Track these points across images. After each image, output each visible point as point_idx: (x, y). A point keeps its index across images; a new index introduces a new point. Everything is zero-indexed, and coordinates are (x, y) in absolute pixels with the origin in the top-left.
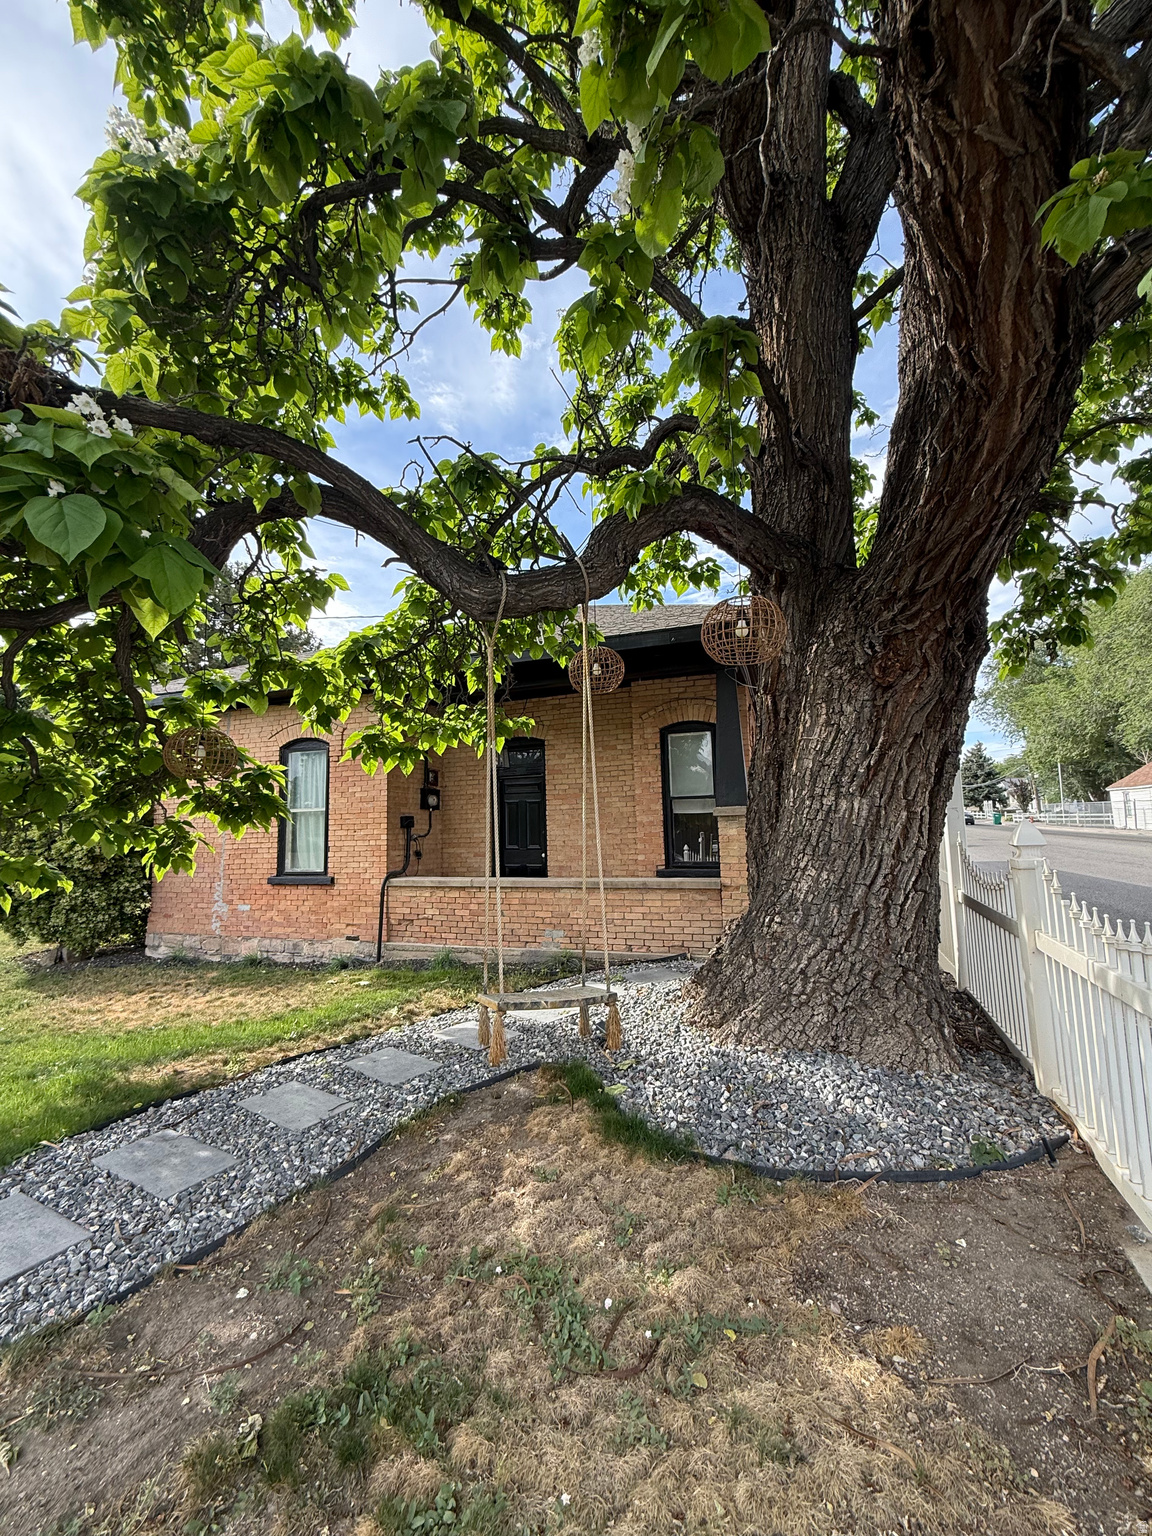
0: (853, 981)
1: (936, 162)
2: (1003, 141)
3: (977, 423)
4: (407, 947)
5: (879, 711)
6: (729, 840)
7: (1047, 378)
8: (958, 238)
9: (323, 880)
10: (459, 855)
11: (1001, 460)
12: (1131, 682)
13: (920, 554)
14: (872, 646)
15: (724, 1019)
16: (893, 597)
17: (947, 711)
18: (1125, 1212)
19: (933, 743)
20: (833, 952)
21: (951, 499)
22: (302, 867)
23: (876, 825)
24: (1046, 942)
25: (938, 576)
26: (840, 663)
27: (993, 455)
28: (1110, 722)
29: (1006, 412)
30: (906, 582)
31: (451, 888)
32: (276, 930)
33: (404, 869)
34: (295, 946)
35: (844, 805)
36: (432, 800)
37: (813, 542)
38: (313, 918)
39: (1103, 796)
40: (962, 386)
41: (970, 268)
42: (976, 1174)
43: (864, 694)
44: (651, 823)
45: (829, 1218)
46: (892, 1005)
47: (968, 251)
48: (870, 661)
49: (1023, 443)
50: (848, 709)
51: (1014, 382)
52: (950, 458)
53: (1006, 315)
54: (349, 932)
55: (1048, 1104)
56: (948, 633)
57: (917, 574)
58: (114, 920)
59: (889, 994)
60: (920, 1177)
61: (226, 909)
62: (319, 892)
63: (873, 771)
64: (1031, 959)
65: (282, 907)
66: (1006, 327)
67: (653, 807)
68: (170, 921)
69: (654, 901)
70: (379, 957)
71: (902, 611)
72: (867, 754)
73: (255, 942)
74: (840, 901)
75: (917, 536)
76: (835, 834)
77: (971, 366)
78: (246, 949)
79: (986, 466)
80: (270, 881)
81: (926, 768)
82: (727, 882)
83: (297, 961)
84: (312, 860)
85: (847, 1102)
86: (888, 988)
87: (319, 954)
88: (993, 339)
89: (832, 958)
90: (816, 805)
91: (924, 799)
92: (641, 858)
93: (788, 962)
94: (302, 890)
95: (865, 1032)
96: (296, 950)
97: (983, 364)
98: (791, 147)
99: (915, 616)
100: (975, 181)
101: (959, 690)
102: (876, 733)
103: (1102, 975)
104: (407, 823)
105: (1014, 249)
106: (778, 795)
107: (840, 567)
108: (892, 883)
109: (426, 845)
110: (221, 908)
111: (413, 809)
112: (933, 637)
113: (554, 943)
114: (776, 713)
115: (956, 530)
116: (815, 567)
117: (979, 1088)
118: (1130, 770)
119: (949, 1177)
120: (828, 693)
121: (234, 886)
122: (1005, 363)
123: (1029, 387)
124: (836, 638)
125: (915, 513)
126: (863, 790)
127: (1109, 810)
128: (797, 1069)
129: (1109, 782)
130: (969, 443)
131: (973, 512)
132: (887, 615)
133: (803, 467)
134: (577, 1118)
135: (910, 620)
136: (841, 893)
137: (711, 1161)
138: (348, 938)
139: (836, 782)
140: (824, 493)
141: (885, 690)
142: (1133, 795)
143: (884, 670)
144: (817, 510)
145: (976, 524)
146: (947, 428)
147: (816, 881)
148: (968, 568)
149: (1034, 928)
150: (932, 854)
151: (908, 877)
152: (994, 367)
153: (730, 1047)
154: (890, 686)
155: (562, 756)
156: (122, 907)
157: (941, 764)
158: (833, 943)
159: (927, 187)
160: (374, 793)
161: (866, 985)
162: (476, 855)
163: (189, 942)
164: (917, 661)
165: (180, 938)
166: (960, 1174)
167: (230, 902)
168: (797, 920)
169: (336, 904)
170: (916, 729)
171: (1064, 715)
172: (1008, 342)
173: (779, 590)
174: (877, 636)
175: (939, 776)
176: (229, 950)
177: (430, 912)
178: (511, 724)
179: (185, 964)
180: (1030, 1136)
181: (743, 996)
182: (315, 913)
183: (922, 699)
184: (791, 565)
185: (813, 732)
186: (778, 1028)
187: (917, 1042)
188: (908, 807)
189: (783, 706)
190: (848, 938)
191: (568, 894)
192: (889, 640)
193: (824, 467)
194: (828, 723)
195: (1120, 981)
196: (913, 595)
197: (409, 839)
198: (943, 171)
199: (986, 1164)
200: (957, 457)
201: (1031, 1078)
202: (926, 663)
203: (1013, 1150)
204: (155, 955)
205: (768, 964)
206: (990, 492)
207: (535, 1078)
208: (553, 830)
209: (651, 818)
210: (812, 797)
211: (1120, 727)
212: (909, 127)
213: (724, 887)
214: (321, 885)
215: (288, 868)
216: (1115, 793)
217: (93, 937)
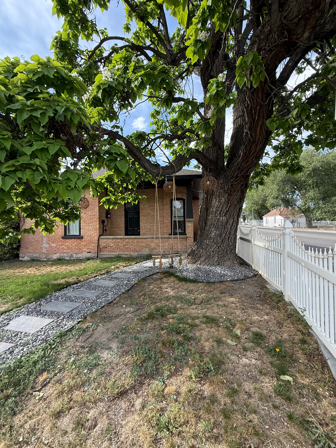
0: (222, 252)
1: (250, 102)
2: (261, 102)
3: (252, 147)
4: (105, 254)
5: (229, 199)
6: (189, 226)
7: (264, 141)
8: (252, 115)
9: (79, 237)
10: (115, 231)
11: (255, 154)
12: (270, 191)
13: (239, 169)
14: (228, 186)
15: (196, 261)
16: (233, 177)
17: (241, 200)
18: (266, 281)
19: (238, 206)
20: (219, 247)
21: (246, 160)
22: (71, 233)
23: (227, 222)
24: (256, 243)
25: (242, 174)
26: (222, 189)
27: (254, 153)
28: (265, 201)
29: (257, 146)
30: (236, 174)
31: (118, 239)
32: (65, 251)
33: (103, 234)
34: (71, 255)
35: (221, 218)
36: (109, 216)
37: (217, 162)
38: (77, 247)
39: (262, 219)
40: (250, 139)
41: (254, 120)
42: (245, 279)
43: (226, 196)
44: (168, 223)
45: (223, 286)
46: (229, 256)
47: (254, 117)
48: (228, 189)
49: (258, 152)
50: (223, 199)
51: (258, 141)
52: (246, 152)
53: (259, 129)
54: (88, 251)
55: (254, 270)
56: (242, 185)
57: (238, 173)
58: (10, 249)
59: (229, 254)
60: (236, 280)
61: (47, 246)
62: (78, 240)
63: (227, 211)
64: (253, 246)
65: (66, 245)
66: (258, 131)
67: (168, 219)
68: (28, 249)
69: (171, 241)
70: (98, 257)
71: (235, 180)
72: (226, 208)
73: (58, 255)
74: (220, 237)
75: (239, 166)
76: (219, 224)
77: (252, 136)
78: (55, 257)
79: (252, 155)
80: (62, 238)
81: (237, 211)
82: (188, 236)
83: (72, 259)
84: (75, 231)
85: (223, 272)
86: (229, 253)
87: (79, 257)
88: (256, 132)
89: (218, 248)
90: (216, 218)
91: (236, 217)
92: (165, 231)
93: (210, 249)
94: (73, 240)
95: (224, 261)
96: (71, 256)
97: (254, 137)
98: (216, 70)
99: (237, 181)
100: (256, 107)
101: (243, 196)
102: (228, 204)
103: (265, 246)
104: (103, 222)
105: (261, 119)
106: (207, 216)
107: (222, 168)
108: (230, 233)
109: (108, 228)
110: (45, 245)
111: (104, 218)
112: (240, 185)
113: (146, 252)
114: (207, 198)
115: (246, 166)
116: (217, 168)
117: (244, 269)
118: (268, 212)
119: (241, 280)
120: (219, 195)
121: (50, 239)
122: (257, 137)
123: (261, 142)
124: (221, 184)
125: (239, 161)
126: (225, 215)
127: (263, 222)
128: (212, 268)
129: (263, 215)
130: (250, 150)
131: (249, 163)
132: (232, 180)
133: (216, 145)
134: (172, 279)
135: (236, 182)
136: (220, 235)
137: (201, 282)
138: (88, 252)
139: (220, 213)
140: (219, 152)
141: (230, 195)
142: (268, 218)
143: (230, 191)
144: (218, 155)
145: (250, 165)
146: (246, 146)
147: (216, 233)
148: (247, 173)
149: (254, 241)
150: (237, 228)
151: (233, 233)
152: (255, 137)
153: (199, 266)
154: (231, 195)
155: (144, 205)
156: (12, 246)
157: (239, 210)
158: (219, 245)
159: (248, 105)
160: (95, 214)
161: (225, 252)
162: (120, 231)
163: (35, 255)
164: (237, 190)
165: (32, 254)
166: (242, 280)
167: (49, 244)
168: (212, 241)
169: (83, 243)
170: (235, 204)
171: (255, 198)
172: (258, 134)
173: (209, 172)
174: (230, 184)
175: (239, 212)
176: (50, 256)
177: (112, 245)
178: (140, 197)
179: (34, 261)
180: (252, 274)
181: (200, 257)
182: (77, 246)
183: (237, 198)
184: (212, 167)
185: (215, 203)
186: (208, 262)
187: (233, 262)
188: (233, 219)
189: (209, 197)
190: (222, 244)
191: (149, 240)
192: (232, 185)
193: (220, 147)
194: (219, 201)
195: (268, 246)
196: (237, 177)
197: (103, 226)
198: (251, 104)
199: (246, 278)
200: (247, 152)
201: (252, 267)
202: (238, 191)
203: (250, 276)
204: (23, 259)
205: (206, 250)
206: (253, 159)
207: (159, 275)
208: (141, 224)
209: (168, 221)
210: (215, 216)
211: (266, 202)
212: (247, 94)
213: (187, 237)
214: (79, 238)
215: (67, 234)
216: (264, 218)
217: (4, 254)
